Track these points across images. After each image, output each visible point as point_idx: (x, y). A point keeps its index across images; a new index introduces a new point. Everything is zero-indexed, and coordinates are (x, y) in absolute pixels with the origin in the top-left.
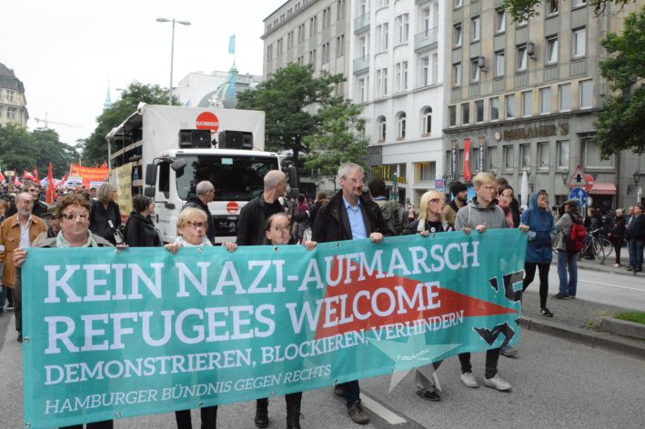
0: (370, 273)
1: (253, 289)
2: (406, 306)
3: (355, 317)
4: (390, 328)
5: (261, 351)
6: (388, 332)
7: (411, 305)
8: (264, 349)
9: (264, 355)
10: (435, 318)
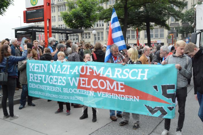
0: (98, 74)
1: (63, 73)
2: (110, 88)
3: (91, 87)
4: (104, 93)
5: (63, 89)
6: (103, 94)
7: (112, 88)
8: (64, 89)
9: (64, 90)
10: (121, 95)
